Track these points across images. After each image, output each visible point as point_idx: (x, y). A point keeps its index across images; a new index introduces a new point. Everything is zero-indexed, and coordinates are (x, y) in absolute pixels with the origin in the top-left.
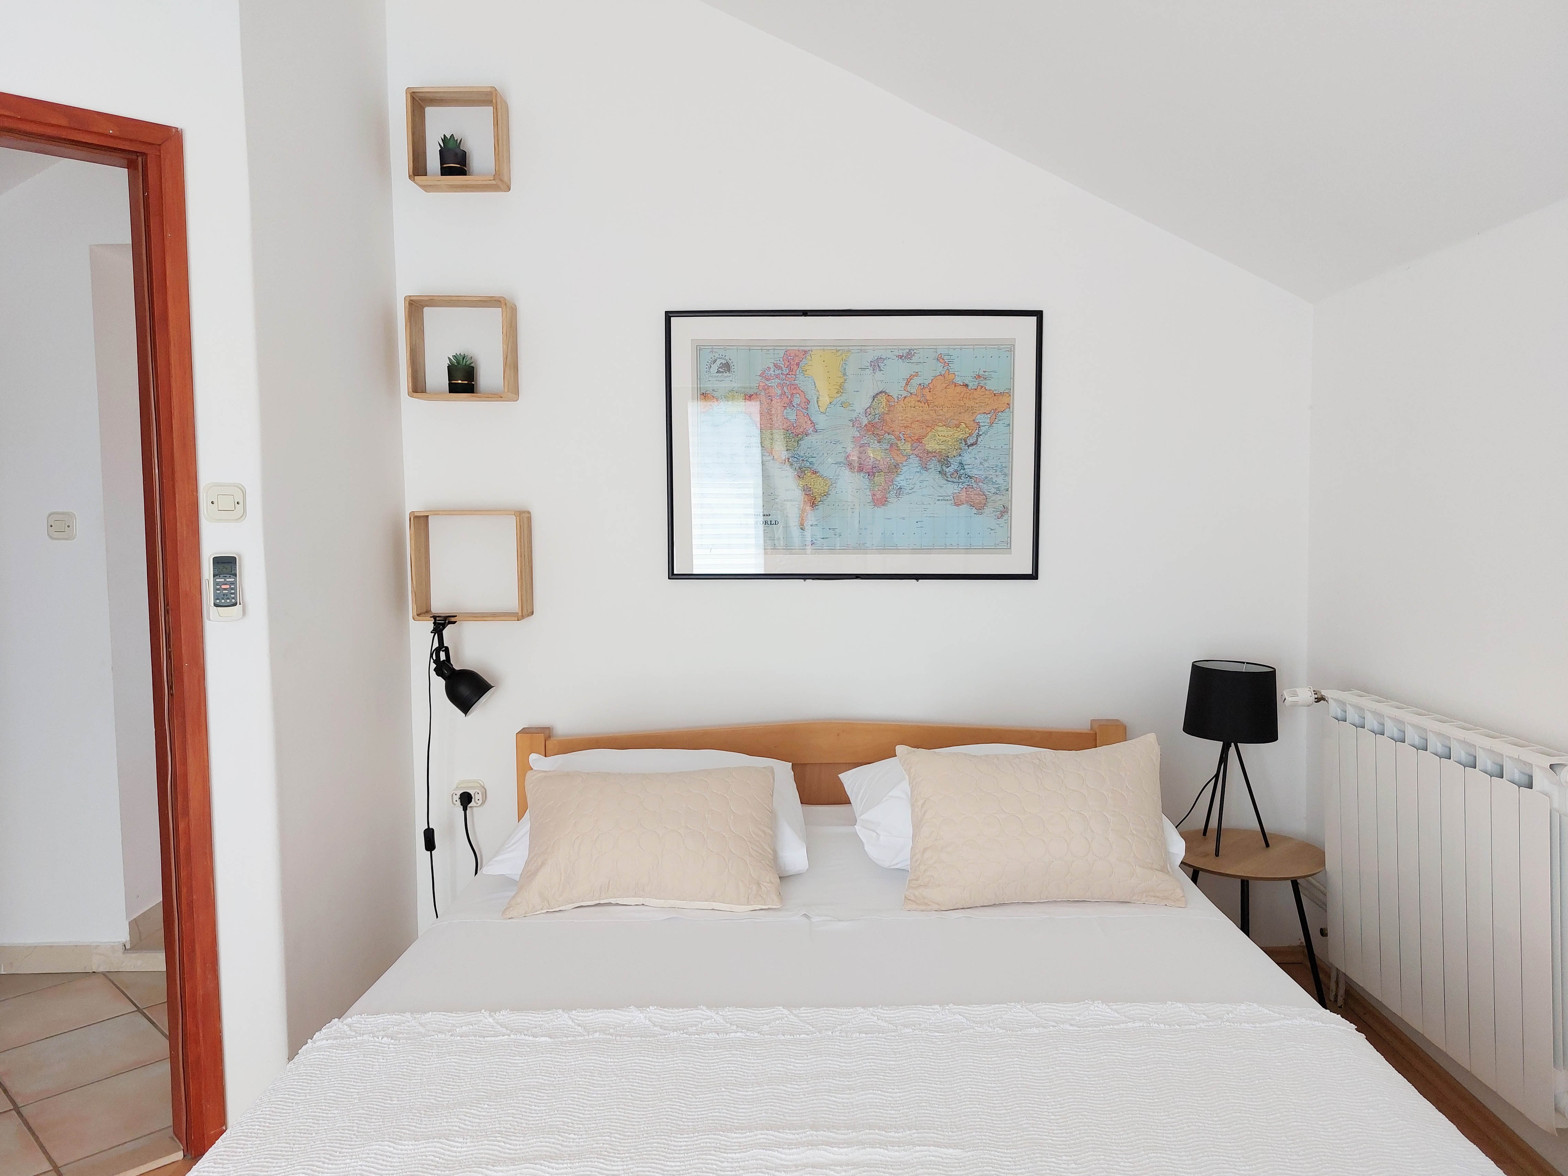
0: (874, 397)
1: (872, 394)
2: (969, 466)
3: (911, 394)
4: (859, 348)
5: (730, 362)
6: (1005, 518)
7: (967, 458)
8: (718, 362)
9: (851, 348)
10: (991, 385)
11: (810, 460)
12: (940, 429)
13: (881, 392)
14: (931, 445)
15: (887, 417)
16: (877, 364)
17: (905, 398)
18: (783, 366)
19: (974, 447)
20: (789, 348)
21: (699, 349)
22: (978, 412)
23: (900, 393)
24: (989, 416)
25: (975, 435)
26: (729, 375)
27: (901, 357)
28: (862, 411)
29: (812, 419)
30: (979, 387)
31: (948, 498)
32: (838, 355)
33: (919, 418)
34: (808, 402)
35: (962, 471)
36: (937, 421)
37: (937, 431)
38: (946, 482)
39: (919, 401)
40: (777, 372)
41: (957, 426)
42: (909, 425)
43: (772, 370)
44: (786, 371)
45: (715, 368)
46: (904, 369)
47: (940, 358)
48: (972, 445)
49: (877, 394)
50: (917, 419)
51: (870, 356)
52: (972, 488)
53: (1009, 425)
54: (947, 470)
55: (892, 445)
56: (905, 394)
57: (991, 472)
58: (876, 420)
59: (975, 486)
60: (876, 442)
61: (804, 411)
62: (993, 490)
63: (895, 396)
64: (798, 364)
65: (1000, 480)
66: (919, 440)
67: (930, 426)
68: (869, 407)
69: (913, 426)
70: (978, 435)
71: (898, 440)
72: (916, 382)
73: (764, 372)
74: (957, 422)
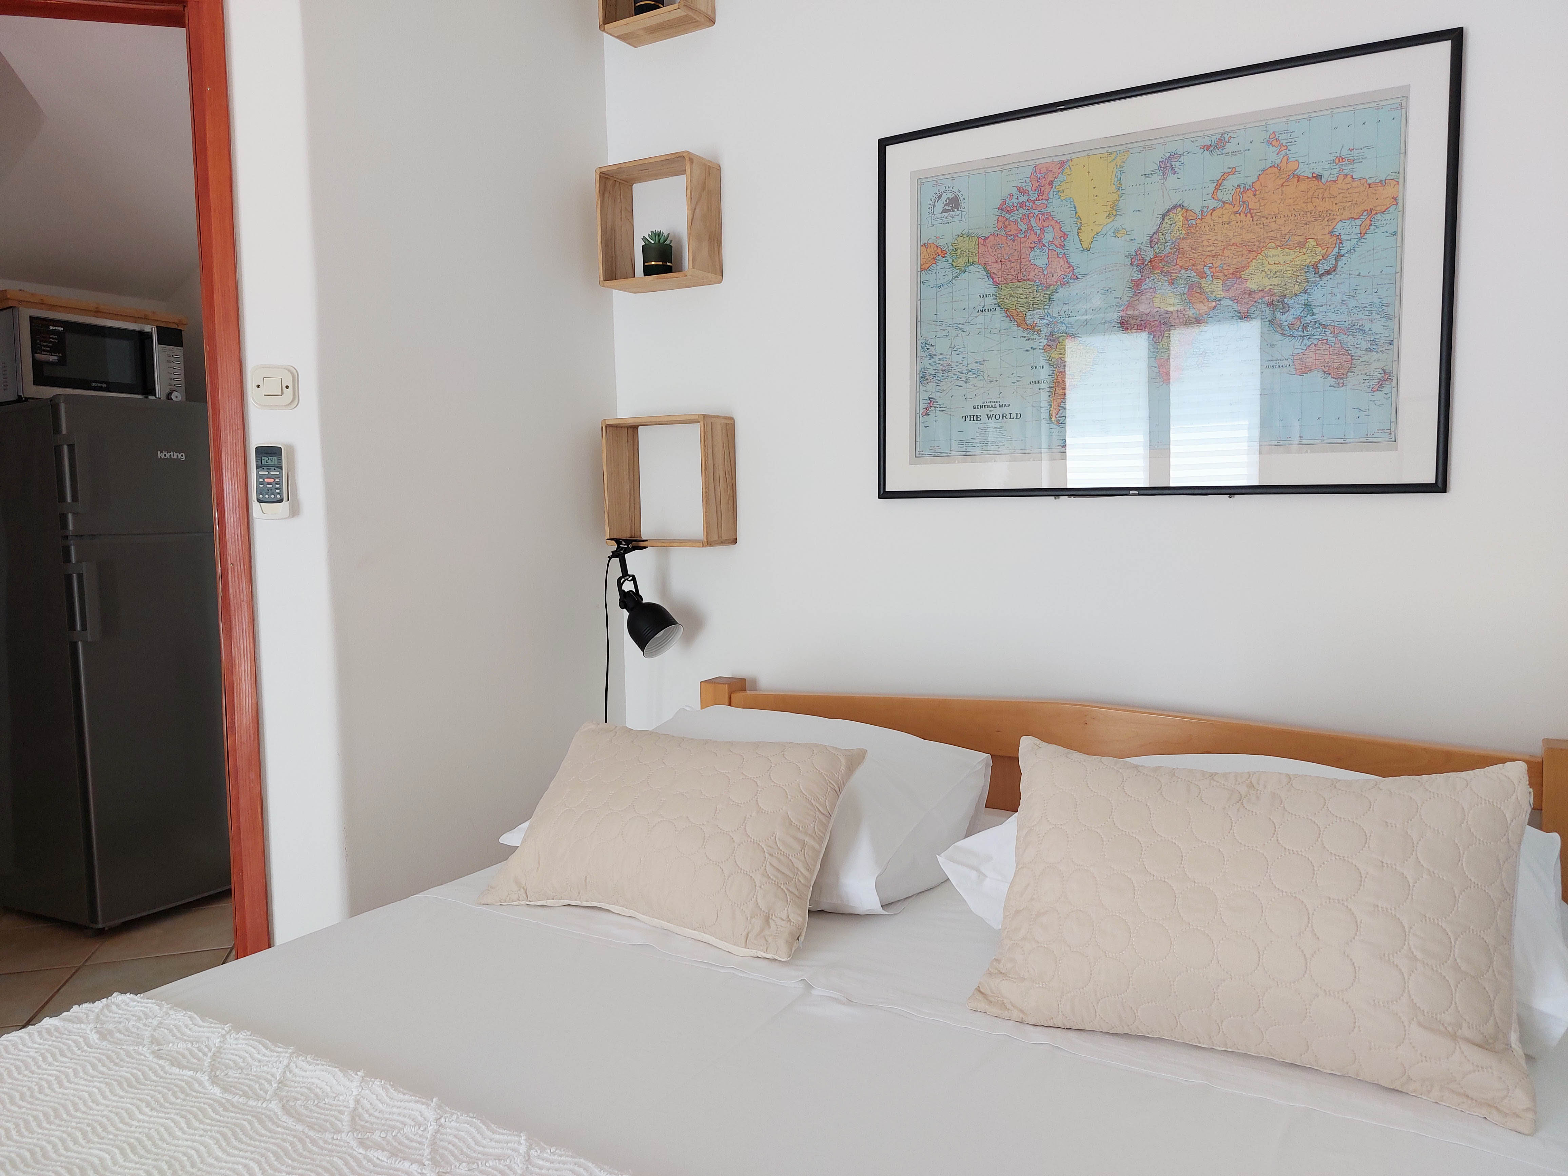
0: (1164, 215)
1: (1161, 211)
2: (1323, 309)
3: (1224, 202)
4: (1142, 144)
5: (959, 194)
6: (1385, 390)
7: (1318, 295)
8: (944, 198)
9: (1129, 146)
10: (1361, 170)
11: (1067, 320)
12: (1271, 252)
13: (1175, 207)
14: (1255, 281)
15: (1185, 245)
16: (1167, 166)
17: (1213, 210)
18: (1030, 189)
19: (1331, 276)
20: (1038, 162)
21: (920, 183)
22: (1338, 218)
23: (1205, 204)
24: (1358, 222)
25: (1332, 256)
26: (958, 213)
27: (1207, 148)
28: (1146, 239)
29: (1070, 260)
30: (1341, 177)
31: (1285, 363)
32: (1110, 159)
33: (1237, 240)
34: (1065, 236)
35: (1309, 318)
36: (1267, 241)
37: (1267, 256)
38: (1280, 337)
39: (1236, 212)
40: (1022, 199)
41: (1302, 245)
42: (1220, 252)
43: (1015, 197)
44: (1034, 195)
45: (939, 206)
46: (1215, 165)
47: (1272, 140)
48: (1328, 273)
49: (1169, 211)
50: (1233, 241)
51: (1158, 155)
52: (1327, 343)
53: (1395, 233)
54: (1284, 318)
55: (1191, 287)
56: (1212, 204)
57: (1361, 316)
58: (1168, 249)
59: (1331, 339)
60: (1166, 284)
61: (1059, 250)
62: (1365, 345)
63: (1198, 211)
64: (1051, 184)
65: (1377, 327)
66: (1237, 274)
67: (1254, 249)
68: (1156, 233)
69: (1227, 253)
70: (1339, 256)
71: (1202, 278)
72: (1231, 183)
73: (1003, 204)
74: (1301, 239)
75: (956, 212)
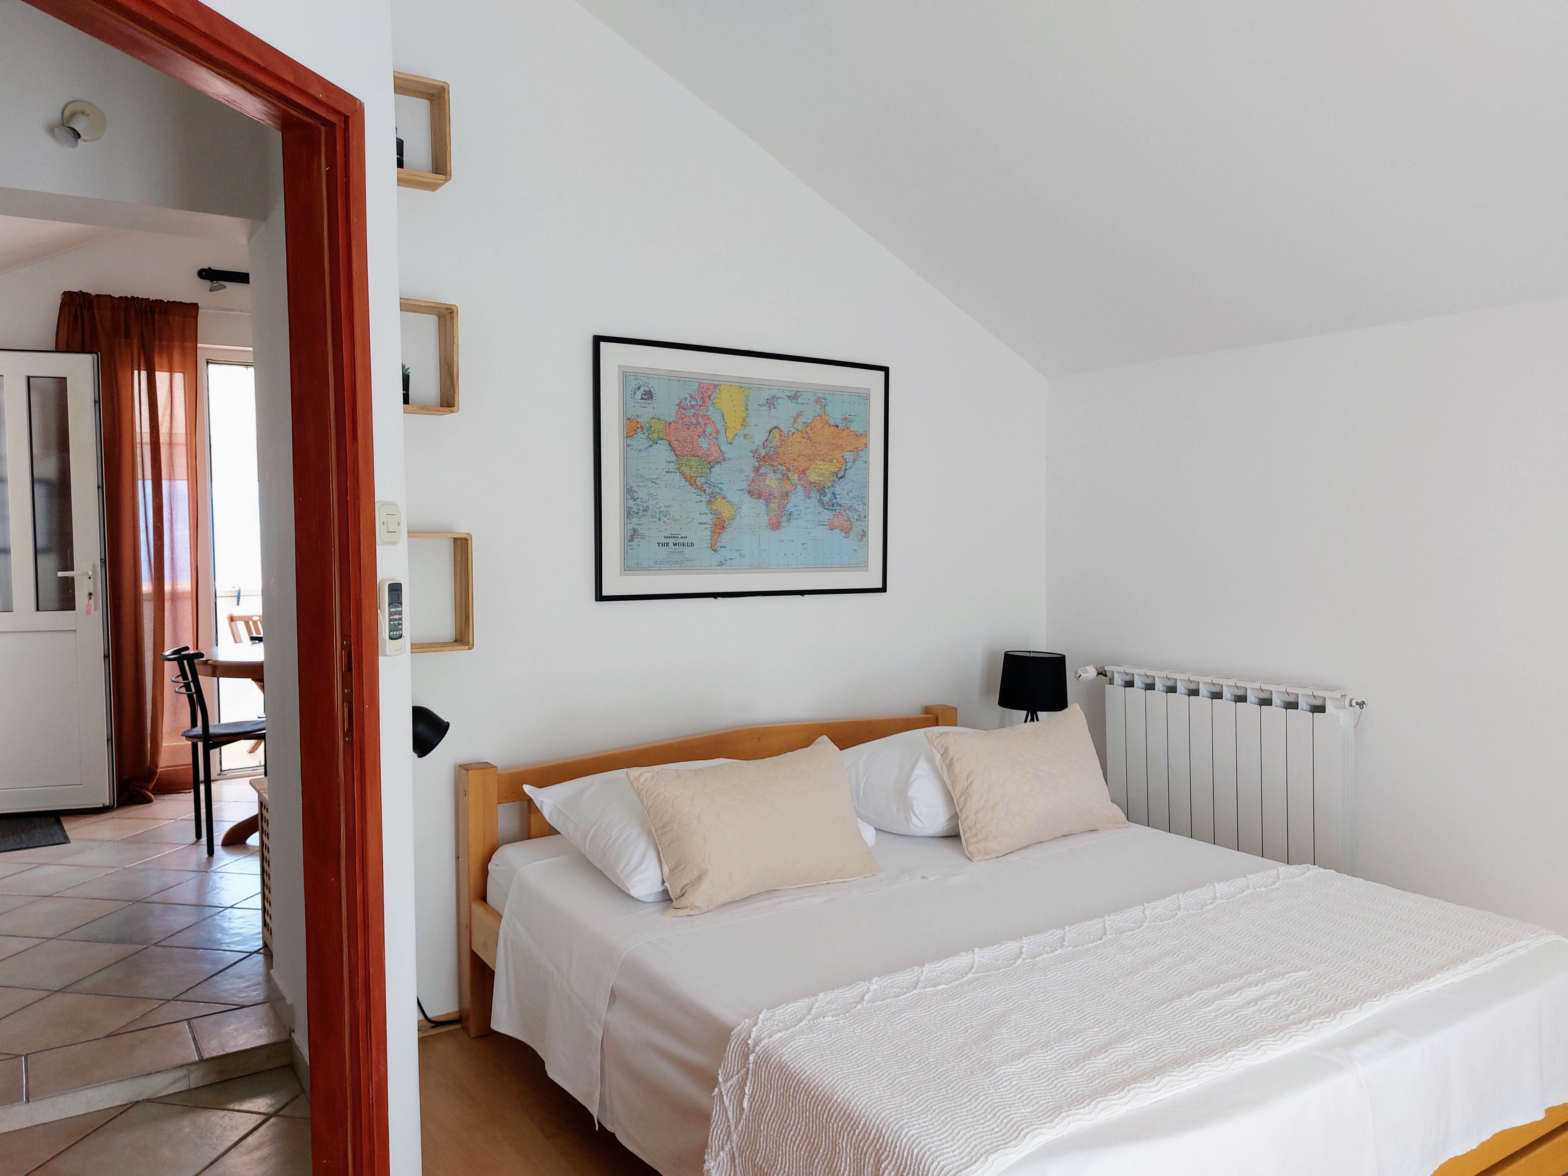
0: (770, 432)
1: (769, 429)
2: (840, 496)
3: (798, 430)
4: (758, 386)
5: (653, 389)
6: (864, 540)
7: (838, 489)
8: (642, 389)
9: (752, 386)
10: (854, 427)
11: (720, 486)
12: (819, 463)
13: (775, 428)
14: (813, 477)
15: (780, 450)
16: (771, 402)
17: (793, 434)
18: (697, 397)
19: (843, 479)
20: (702, 381)
21: (626, 375)
22: (845, 450)
23: (790, 429)
24: (853, 453)
25: (843, 469)
26: (652, 402)
27: (789, 397)
28: (761, 444)
29: (721, 448)
30: (846, 428)
31: (825, 523)
32: (742, 390)
33: (804, 453)
34: (718, 432)
35: (834, 500)
36: (817, 456)
37: (817, 464)
38: (823, 509)
39: (803, 437)
40: (693, 403)
41: (831, 461)
42: (797, 458)
43: (688, 400)
44: (700, 403)
45: (639, 394)
46: (792, 409)
47: (818, 401)
48: (841, 478)
49: (772, 429)
50: (802, 453)
51: (766, 395)
52: (842, 515)
53: (866, 462)
54: (824, 498)
55: (783, 475)
56: (793, 430)
57: (854, 502)
58: (772, 452)
59: (843, 513)
60: (772, 472)
61: (715, 440)
62: (856, 517)
63: (786, 432)
64: (709, 397)
65: (860, 508)
66: (804, 472)
67: (811, 459)
68: (766, 441)
69: (800, 459)
70: (846, 470)
71: (788, 471)
72: (801, 420)
73: (680, 403)
74: (830, 457)
75: (650, 401)
